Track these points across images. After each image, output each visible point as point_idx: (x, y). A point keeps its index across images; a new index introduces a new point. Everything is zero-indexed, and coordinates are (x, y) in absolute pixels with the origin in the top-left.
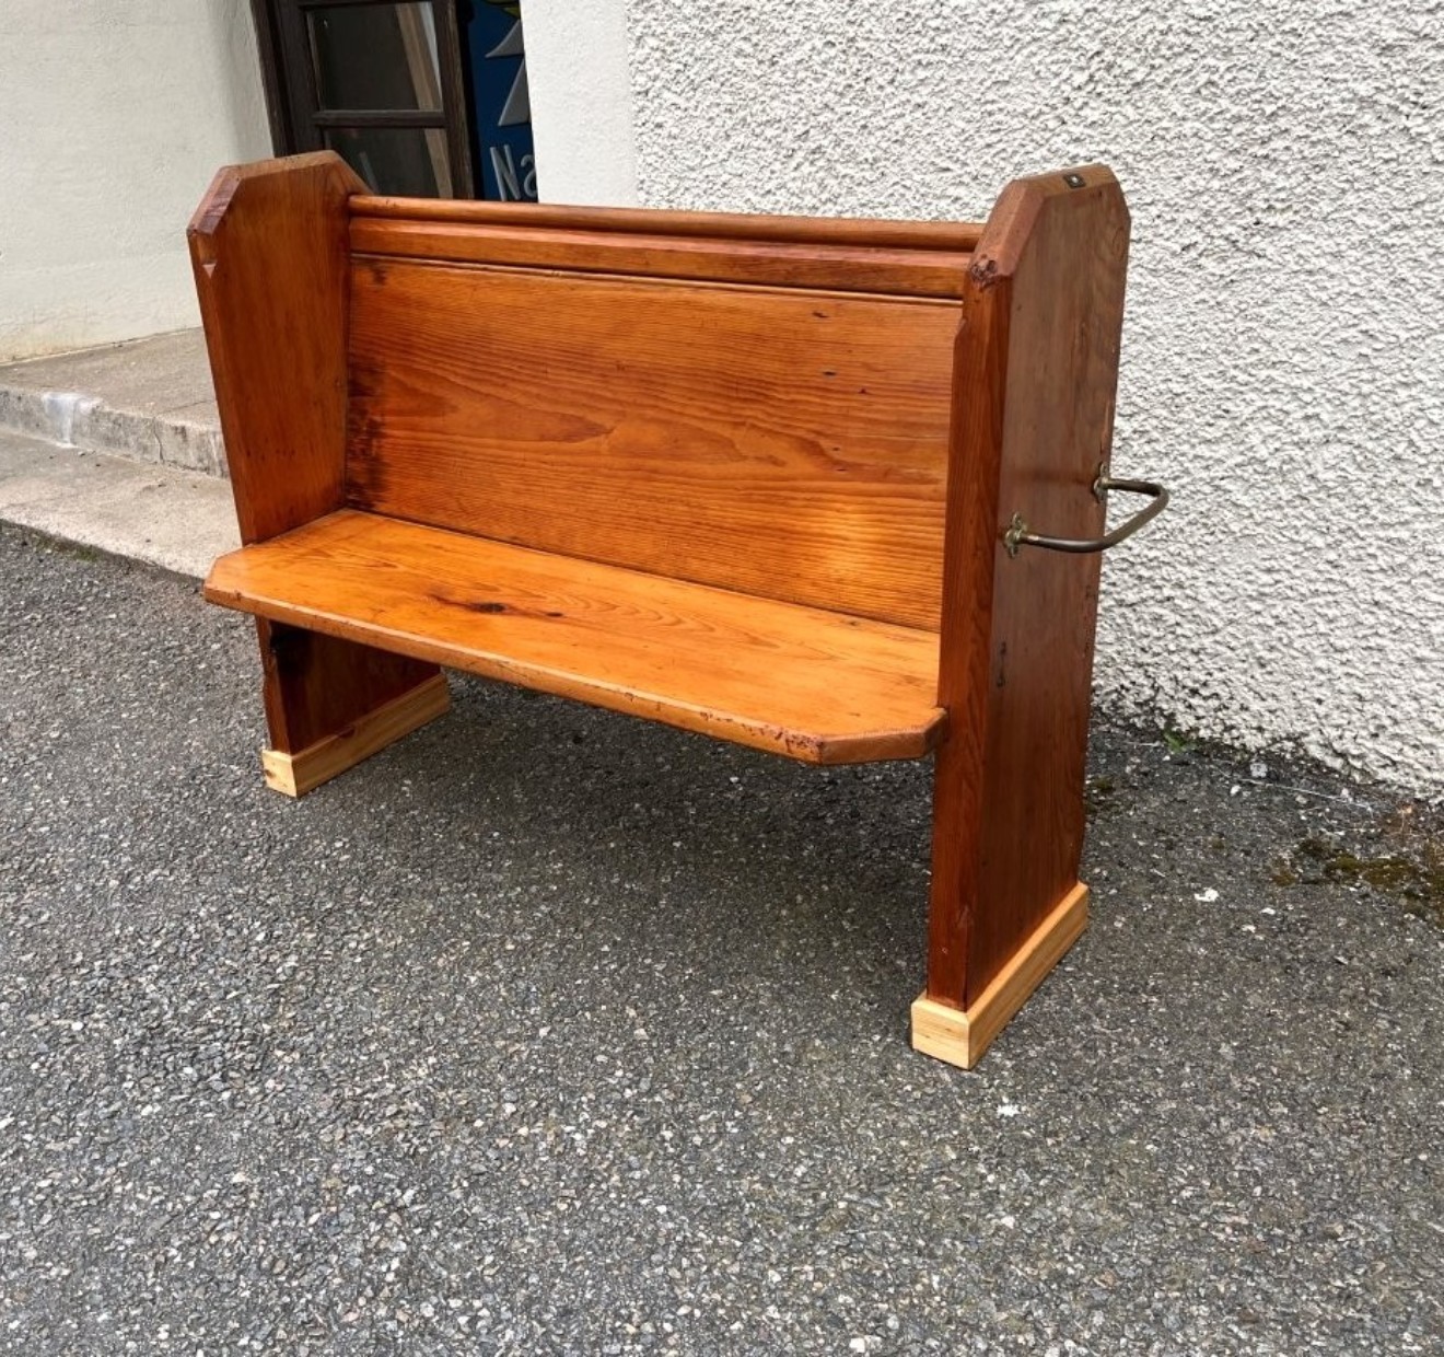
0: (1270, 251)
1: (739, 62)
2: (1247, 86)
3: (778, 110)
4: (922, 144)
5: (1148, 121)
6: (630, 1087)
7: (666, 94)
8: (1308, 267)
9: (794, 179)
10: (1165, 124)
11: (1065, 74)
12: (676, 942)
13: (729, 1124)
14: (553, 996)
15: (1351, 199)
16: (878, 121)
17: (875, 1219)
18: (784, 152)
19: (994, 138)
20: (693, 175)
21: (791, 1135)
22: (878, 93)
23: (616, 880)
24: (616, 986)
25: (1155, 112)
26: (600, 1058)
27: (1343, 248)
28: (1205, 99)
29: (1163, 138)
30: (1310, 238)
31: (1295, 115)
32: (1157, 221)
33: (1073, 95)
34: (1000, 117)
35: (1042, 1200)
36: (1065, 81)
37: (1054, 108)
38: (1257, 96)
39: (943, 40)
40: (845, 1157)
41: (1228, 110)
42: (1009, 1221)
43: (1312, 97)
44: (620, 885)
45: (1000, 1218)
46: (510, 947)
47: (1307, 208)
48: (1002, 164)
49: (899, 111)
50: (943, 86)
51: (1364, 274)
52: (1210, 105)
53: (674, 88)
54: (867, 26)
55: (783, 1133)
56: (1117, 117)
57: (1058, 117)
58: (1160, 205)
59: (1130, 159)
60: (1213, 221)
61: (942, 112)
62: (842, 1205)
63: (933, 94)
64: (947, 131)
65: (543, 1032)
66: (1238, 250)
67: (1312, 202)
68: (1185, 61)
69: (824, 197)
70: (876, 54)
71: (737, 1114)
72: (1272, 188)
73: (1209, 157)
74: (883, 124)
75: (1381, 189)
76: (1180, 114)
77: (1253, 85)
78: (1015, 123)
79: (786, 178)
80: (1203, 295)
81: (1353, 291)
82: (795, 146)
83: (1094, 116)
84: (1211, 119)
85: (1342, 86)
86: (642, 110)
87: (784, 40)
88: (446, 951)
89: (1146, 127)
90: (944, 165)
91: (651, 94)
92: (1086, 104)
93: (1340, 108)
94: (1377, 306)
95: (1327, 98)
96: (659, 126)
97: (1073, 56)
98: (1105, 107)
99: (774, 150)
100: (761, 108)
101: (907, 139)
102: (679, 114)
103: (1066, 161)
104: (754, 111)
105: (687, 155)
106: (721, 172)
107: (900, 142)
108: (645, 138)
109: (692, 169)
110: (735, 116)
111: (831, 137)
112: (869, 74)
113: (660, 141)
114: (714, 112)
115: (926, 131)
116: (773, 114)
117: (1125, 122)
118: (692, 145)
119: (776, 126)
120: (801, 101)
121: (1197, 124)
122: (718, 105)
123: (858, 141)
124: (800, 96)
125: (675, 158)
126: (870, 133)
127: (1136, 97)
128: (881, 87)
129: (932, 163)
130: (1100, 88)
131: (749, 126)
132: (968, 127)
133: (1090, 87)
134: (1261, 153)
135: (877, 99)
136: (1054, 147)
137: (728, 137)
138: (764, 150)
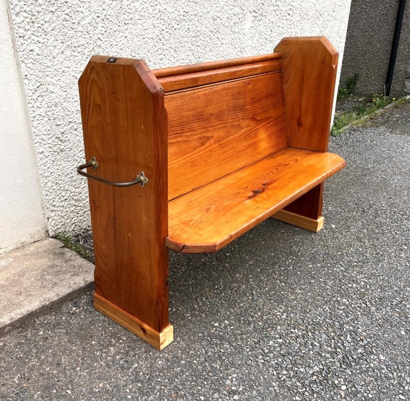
1: (64, 23)
2: (194, 29)
5: (178, 39)
7: (33, 37)
11: (161, 27)
19: (145, 46)
25: (179, 37)
28: (188, 32)
29: (181, 43)
31: (202, 35)
37: (158, 36)
38: (196, 31)
39: (131, 16)
41: (192, 35)
43: (204, 31)
50: (131, 31)
53: (37, 34)
54: (109, 11)
57: (159, 39)
63: (129, 33)
64: (133, 45)
68: (183, 23)
70: (113, 21)
74: (116, 44)
76: (184, 36)
78: (149, 41)
82: (89, 53)
83: (167, 38)
84: (189, 37)
85: (208, 28)
86: (22, 44)
87: (82, 15)
91: (26, 37)
93: (208, 33)
96: (32, 51)
97: (162, 21)
98: (169, 35)
99: (81, 56)
100: (75, 41)
101: (123, 48)
102: (40, 45)
103: (162, 50)
104: (72, 42)
105: (46, 62)
106: (61, 67)
107: (121, 49)
108: (25, 56)
109: (48, 67)
110: (65, 44)
111: (101, 49)
112: (111, 27)
113: (33, 57)
114: (55, 43)
115: (128, 45)
116: (80, 43)
117: (173, 39)
118: (47, 57)
119: (82, 47)
120: (91, 37)
121: (187, 39)
122: (57, 40)
123: (109, 50)
124: (90, 35)
125: (40, 63)
126: (113, 47)
127: (175, 32)
128: (115, 32)
129: (131, 55)
130: (168, 30)
131: (71, 47)
132: (139, 43)
133: (166, 30)
134: (197, 45)
135: (114, 35)
136: (159, 47)
137: (63, 52)
138: (77, 56)
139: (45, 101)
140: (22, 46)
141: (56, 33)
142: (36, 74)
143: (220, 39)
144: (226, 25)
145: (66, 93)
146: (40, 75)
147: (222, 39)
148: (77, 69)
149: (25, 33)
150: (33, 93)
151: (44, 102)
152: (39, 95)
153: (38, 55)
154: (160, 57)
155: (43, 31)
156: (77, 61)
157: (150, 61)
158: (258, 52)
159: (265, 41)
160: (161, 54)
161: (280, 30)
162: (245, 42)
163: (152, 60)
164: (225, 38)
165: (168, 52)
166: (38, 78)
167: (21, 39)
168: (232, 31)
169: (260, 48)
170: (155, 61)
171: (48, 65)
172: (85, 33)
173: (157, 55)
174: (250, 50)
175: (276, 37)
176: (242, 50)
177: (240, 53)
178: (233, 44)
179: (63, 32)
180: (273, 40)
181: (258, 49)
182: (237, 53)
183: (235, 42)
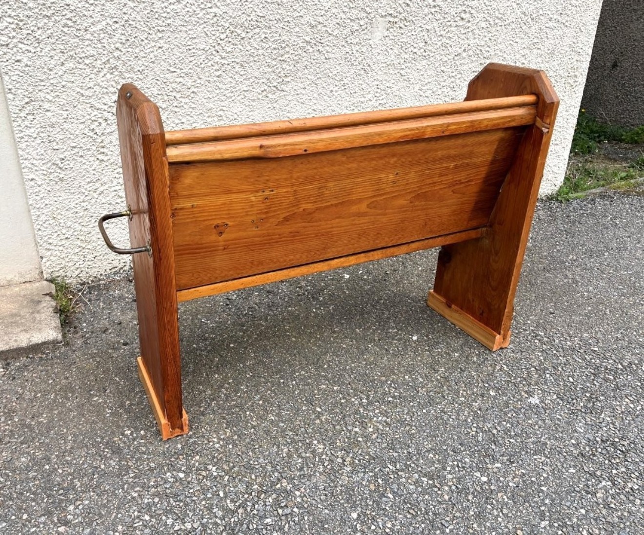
0: (287, 89)
1: (65, 29)
2: (276, 38)
3: (91, 51)
4: (163, 63)
5: (247, 51)
7: (20, 45)
8: (297, 93)
9: (103, 81)
10: (252, 51)
11: (218, 35)
15: (306, 71)
18: (97, 69)
19: (192, 59)
20: (43, 83)
22: (141, 43)
25: (249, 48)
27: (305, 86)
28: (264, 43)
29: (252, 56)
30: (297, 84)
31: (290, 47)
32: (253, 84)
33: (221, 42)
34: (193, 51)
36: (217, 37)
37: (214, 47)
38: (279, 41)
39: (169, 21)
41: (271, 46)
43: (294, 41)
47: (295, 75)
48: (196, 68)
49: (151, 50)
50: (169, 40)
51: (311, 93)
53: (26, 42)
54: (133, 15)
56: (237, 49)
57: (215, 50)
59: (242, 63)
60: (270, 82)
61: (170, 50)
63: (165, 43)
64: (173, 57)
66: (278, 90)
67: (297, 73)
68: (257, 30)
70: (139, 27)
72: (286, 70)
73: (267, 61)
74: (145, 55)
75: (313, 68)
76: (257, 48)
78: (199, 53)
79: (99, 81)
80: (270, 105)
81: (309, 98)
82: (103, 66)
83: (229, 49)
84: (266, 49)
85: (301, 38)
86: (5, 54)
87: (91, 20)
90: (173, 70)
91: (11, 46)
92: (226, 45)
93: (301, 45)
94: (315, 102)
96: (18, 61)
97: (220, 28)
98: (232, 46)
99: (91, 69)
100: (81, 50)
101: (156, 61)
102: (30, 55)
103: (220, 65)
104: (77, 52)
105: (38, 74)
106: (61, 81)
107: (153, 62)
108: (9, 67)
109: (42, 81)
110: (66, 54)
111: (121, 62)
112: (136, 35)
113: (20, 68)
114: (52, 53)
115: (164, 57)
116: (88, 53)
117: (239, 51)
118: (41, 69)
119: (91, 58)
120: (104, 47)
121: (262, 51)
122: (55, 49)
123: (134, 63)
124: (103, 45)
125: (30, 76)
126: (139, 59)
127: (242, 42)
128: (142, 40)
129: (168, 70)
130: (230, 40)
131: (76, 58)
132: (181, 55)
133: (227, 39)
134: (282, 59)
135: (141, 45)
136: (216, 61)
137: (63, 64)
138: (85, 69)
139: (38, 120)
140: (5, 56)
141: (54, 41)
142: (25, 88)
143: (324, 52)
144: (334, 34)
145: (68, 112)
146: (31, 89)
147: (327, 52)
148: (84, 85)
149: (10, 40)
150: (20, 110)
151: (35, 121)
152: (27, 112)
153: (27, 66)
154: (218, 73)
155: (34, 39)
156: (84, 75)
157: (200, 79)
158: (398, 71)
159: (413, 57)
160: (218, 70)
161: (443, 41)
162: (373, 56)
163: (203, 77)
164: (333, 51)
165: (230, 68)
166: (27, 93)
167: (4, 47)
168: (347, 42)
169: (403, 66)
170: (208, 79)
171: (42, 79)
172: (96, 42)
173: (212, 71)
174: (382, 69)
175: (435, 51)
176: (366, 67)
177: (362, 72)
178: (348, 60)
179: (63, 40)
180: (429, 55)
181: (399, 67)
182: (356, 71)
183: (352, 57)
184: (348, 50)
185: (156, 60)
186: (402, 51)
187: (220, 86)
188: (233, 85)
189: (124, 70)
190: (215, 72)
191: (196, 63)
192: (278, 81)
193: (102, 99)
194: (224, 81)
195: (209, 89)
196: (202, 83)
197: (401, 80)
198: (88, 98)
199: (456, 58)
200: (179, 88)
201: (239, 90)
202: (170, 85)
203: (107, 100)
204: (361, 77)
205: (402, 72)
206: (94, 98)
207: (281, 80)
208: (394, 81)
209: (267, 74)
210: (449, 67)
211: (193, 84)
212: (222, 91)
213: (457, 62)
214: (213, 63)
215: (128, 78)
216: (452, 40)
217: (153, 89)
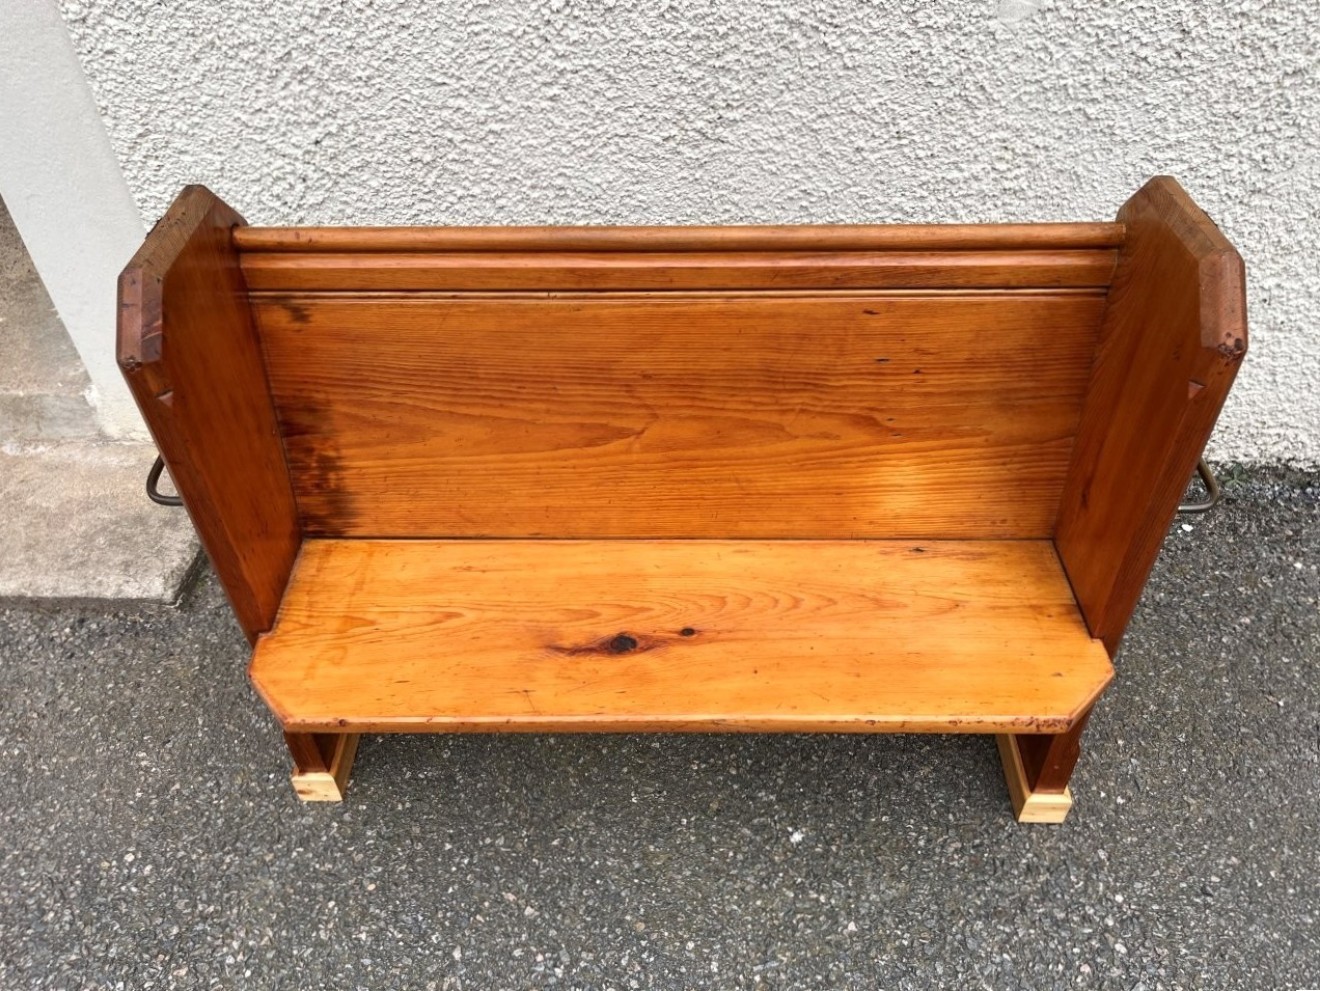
0: (731, 138)
2: (700, 11)
3: (247, 31)
4: (414, 62)
6: (555, 966)
7: (109, 21)
8: (760, 148)
9: (285, 98)
10: (637, 42)
12: (494, 811)
13: (644, 956)
14: (440, 915)
15: (787, 97)
16: (363, 41)
17: (783, 976)
18: (268, 73)
19: (485, 55)
20: (165, 98)
21: (689, 939)
22: (357, 15)
23: (408, 774)
24: (480, 878)
25: (627, 33)
26: (517, 953)
27: (784, 133)
28: (668, 21)
29: (637, 53)
30: (760, 127)
31: (741, 34)
32: (641, 120)
33: (553, 18)
34: (486, 36)
35: (858, 897)
36: (544, 5)
37: (537, 28)
38: (710, 19)
40: (732, 937)
41: (688, 31)
42: (852, 927)
43: (754, 19)
44: (414, 778)
45: (846, 927)
46: (371, 887)
47: (756, 105)
48: (496, 78)
49: (384, 32)
51: (800, 151)
52: (673, 26)
55: (683, 942)
56: (595, 36)
57: (540, 37)
58: (641, 107)
59: (611, 71)
60: (686, 118)
61: (427, 33)
62: (757, 978)
63: (416, 16)
64: (437, 50)
65: (457, 955)
66: (707, 138)
67: (760, 100)
69: (322, 112)
71: (643, 943)
72: (729, 91)
73: (677, 69)
74: (369, 44)
75: (808, 89)
76: (649, 34)
77: (706, 10)
78: (500, 41)
79: (276, 96)
80: (685, 174)
81: (793, 163)
82: (278, 66)
83: (575, 36)
84: (675, 38)
85: (775, 11)
86: (83, 37)
88: (320, 922)
89: (622, 45)
90: (439, 80)
91: (90, 22)
92: (565, 25)
93: (775, 28)
94: (811, 172)
95: (765, 21)
96: (110, 52)
98: (583, 28)
99: (255, 71)
100: (229, 31)
101: (397, 58)
102: (130, 39)
103: (555, 73)
104: (221, 34)
105: (152, 80)
106: (198, 94)
107: (393, 61)
108: (95, 66)
109: (162, 92)
110: (200, 40)
111: (316, 57)
113: (115, 67)
114: (173, 36)
115: (415, 50)
116: (244, 37)
117: (602, 40)
118: (155, 70)
119: (251, 48)
120: (275, 24)
121: (664, 42)
122: (177, 29)
123: (346, 61)
124: (272, 19)
125: (138, 82)
126: (357, 53)
127: (610, 19)
128: (360, 10)
129: (429, 79)
130: (576, 12)
131: (219, 48)
132: (457, 46)
133: (568, 10)
134: (717, 64)
135: (358, 21)
136: (542, 63)
137: (196, 60)
138: (243, 71)
139: (168, 170)
140: (83, 42)
141: (171, 10)
142: (131, 105)
143: (843, 50)
145: (223, 158)
146: (143, 108)
147: (851, 50)
148: (247, 103)
150: (130, 148)
151: (163, 170)
152: (144, 153)
153: (126, 62)
154: (550, 92)
155: (133, 7)
156: (244, 84)
157: (509, 102)
158: (1080, 105)
159: (1136, 69)
160: (551, 84)
161: (1246, 30)
162: (998, 64)
163: (515, 100)
164: (871, 48)
165: (579, 80)
166: (137, 116)
167: (77, 25)
168: (916, 22)
169: (1097, 95)
170: (526, 104)
171: (160, 88)
172: (256, 12)
173: (534, 86)
174: (1025, 98)
175: (1216, 57)
176: (973, 93)
177: (958, 105)
178: (916, 71)
179: (188, 10)
180: (1191, 67)
181: (1083, 93)
182: (940, 102)
183: (926, 65)
184: (916, 45)
185: (397, 54)
186: (1096, 52)
187: (557, 122)
188: (590, 120)
189: (326, 77)
190: (543, 89)
191: (495, 65)
192: (708, 117)
193: (289, 135)
194: (567, 111)
195: (530, 127)
196: (512, 111)
197: (1085, 130)
198: (259, 131)
199: (1287, 82)
200: (458, 121)
201: (606, 132)
202: (438, 112)
203: (300, 138)
204: (954, 119)
205: (1091, 110)
206: (271, 131)
207: (716, 116)
208: (1062, 133)
209: (678, 101)
210: (1256, 104)
211: (491, 113)
212: (563, 133)
213: (1289, 94)
214: (535, 68)
215: (339, 93)
216: (1283, 29)
217: (398, 120)
